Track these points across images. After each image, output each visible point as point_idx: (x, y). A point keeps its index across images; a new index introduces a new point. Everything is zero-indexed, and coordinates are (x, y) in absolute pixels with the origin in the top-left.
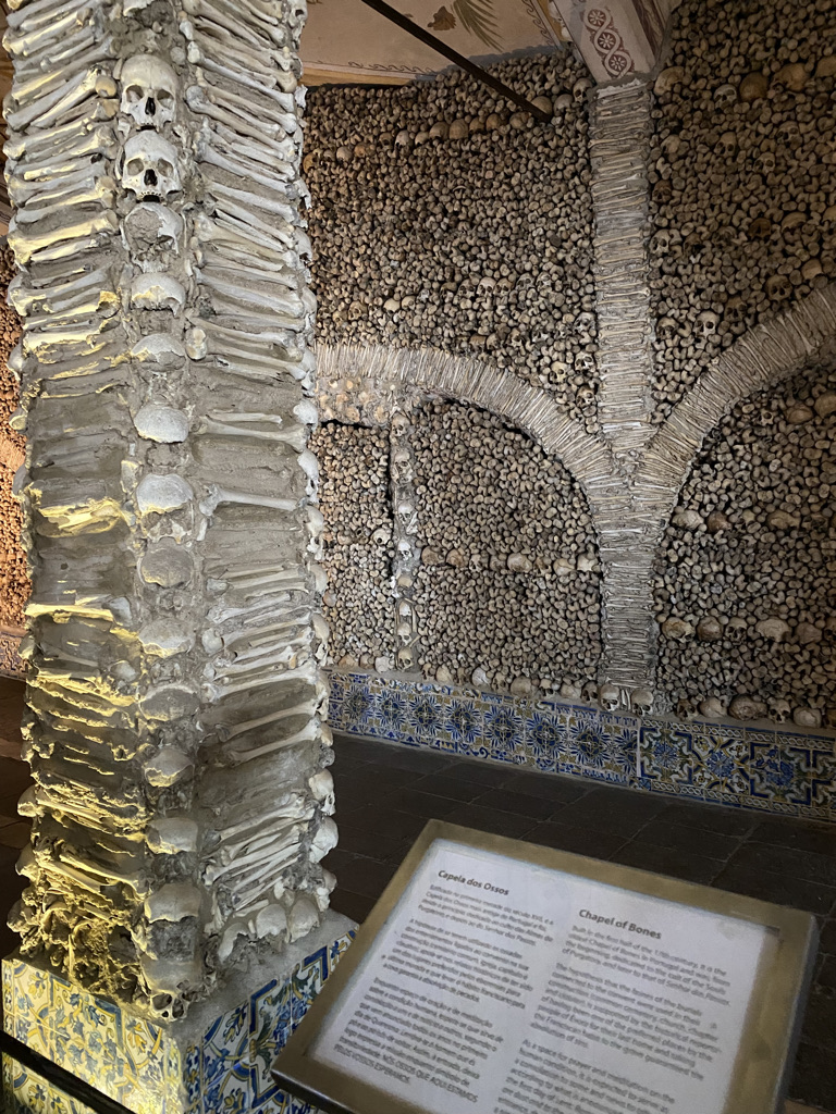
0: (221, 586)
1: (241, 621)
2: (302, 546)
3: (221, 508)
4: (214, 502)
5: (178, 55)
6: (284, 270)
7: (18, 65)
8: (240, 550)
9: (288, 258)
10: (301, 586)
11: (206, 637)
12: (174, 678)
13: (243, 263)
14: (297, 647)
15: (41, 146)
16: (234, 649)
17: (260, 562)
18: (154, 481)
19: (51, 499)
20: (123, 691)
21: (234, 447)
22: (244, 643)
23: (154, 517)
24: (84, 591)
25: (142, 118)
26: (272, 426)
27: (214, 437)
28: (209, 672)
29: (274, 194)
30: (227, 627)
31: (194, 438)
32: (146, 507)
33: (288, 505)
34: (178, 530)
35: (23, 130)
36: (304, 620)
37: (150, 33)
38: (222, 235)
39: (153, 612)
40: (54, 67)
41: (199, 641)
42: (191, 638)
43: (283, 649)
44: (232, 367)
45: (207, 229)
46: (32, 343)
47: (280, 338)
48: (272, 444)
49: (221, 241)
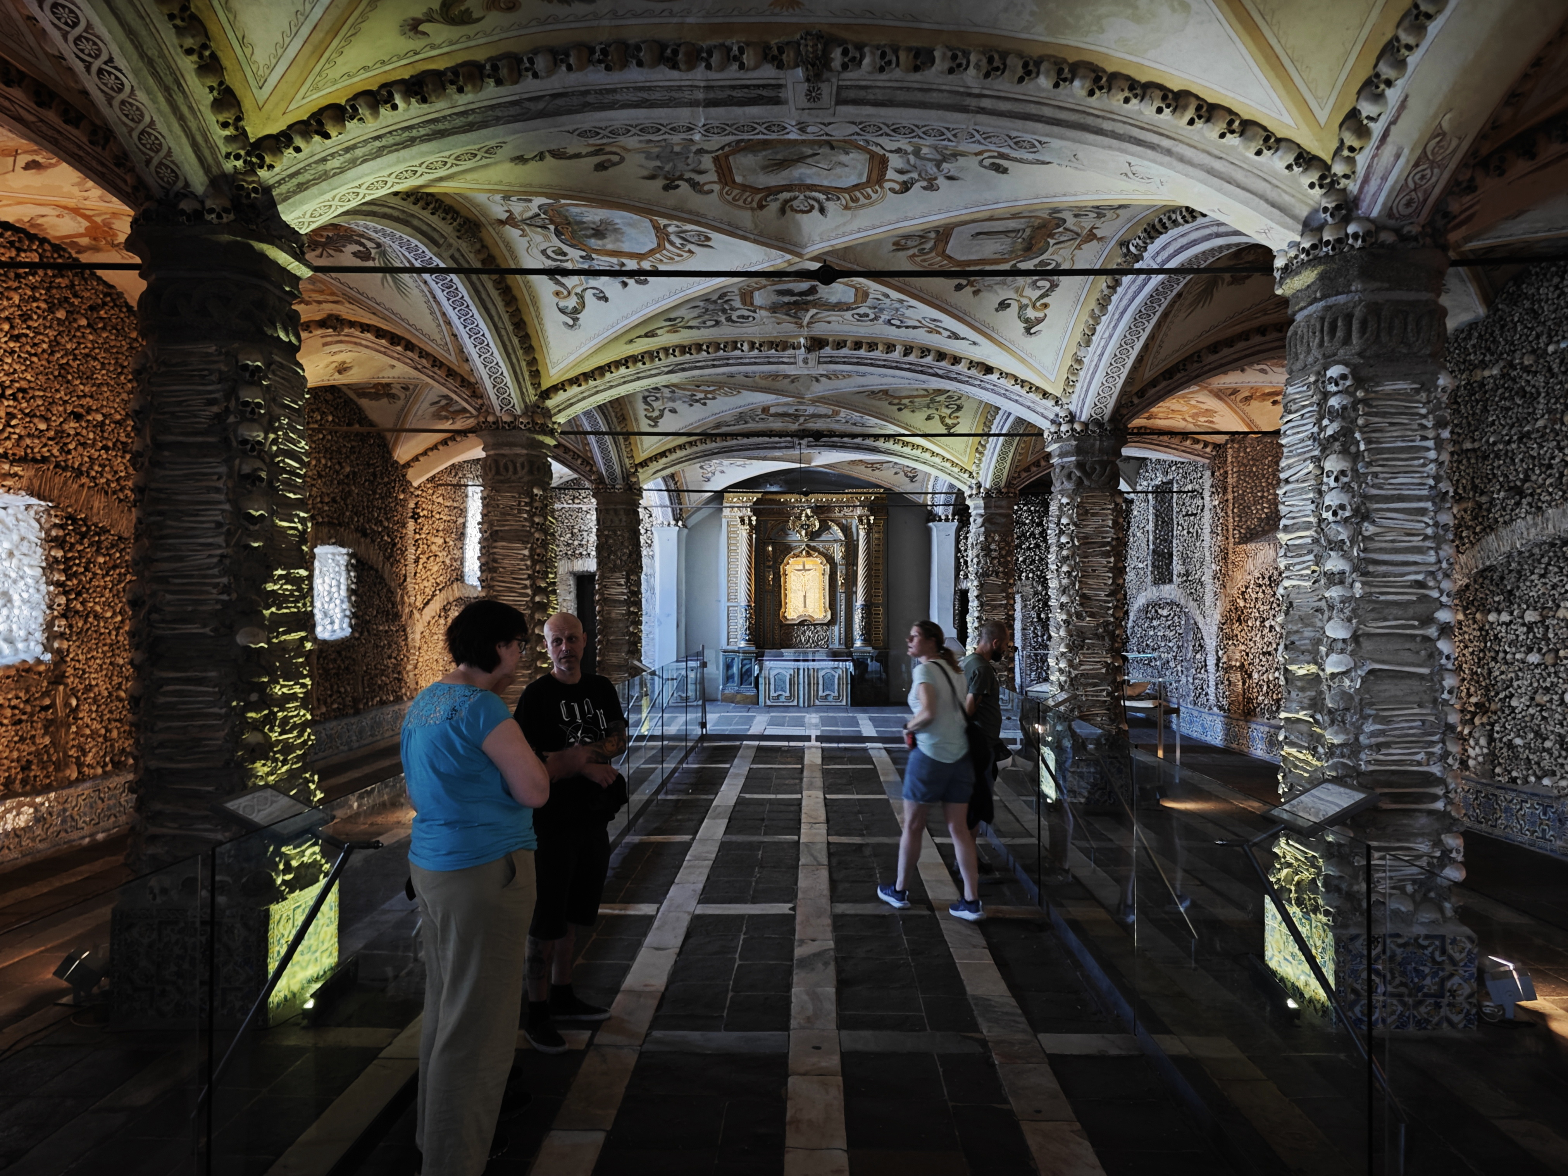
0: (1373, 712)
1: (1382, 733)
2: (1437, 694)
3: (1371, 672)
4: (1367, 668)
5: (1353, 449)
6: (1426, 537)
7: (1285, 450)
8: (1387, 694)
9: (1429, 531)
10: (1432, 718)
11: (1361, 738)
12: (1343, 756)
13: (1393, 541)
14: (1430, 755)
15: (1292, 490)
16: (1378, 747)
17: (1401, 703)
18: (1334, 657)
19: (1292, 663)
20: (1318, 759)
21: (1384, 639)
22: (1387, 745)
23: (1333, 676)
24: (1303, 709)
25: (1333, 484)
26: (1413, 627)
27: (1369, 635)
28: (1363, 756)
29: (1420, 499)
30: (1373, 734)
31: (1356, 638)
32: (1329, 670)
33: (1425, 671)
34: (1347, 682)
35: (1287, 481)
36: (1436, 738)
37: (1337, 444)
38: (1378, 530)
39: (1332, 723)
40: (1299, 454)
41: (1357, 739)
42: (1352, 737)
43: (1418, 753)
44: (1382, 598)
45: (1369, 529)
46: (1286, 583)
47: (1420, 577)
48: (1415, 636)
49: (1377, 534)
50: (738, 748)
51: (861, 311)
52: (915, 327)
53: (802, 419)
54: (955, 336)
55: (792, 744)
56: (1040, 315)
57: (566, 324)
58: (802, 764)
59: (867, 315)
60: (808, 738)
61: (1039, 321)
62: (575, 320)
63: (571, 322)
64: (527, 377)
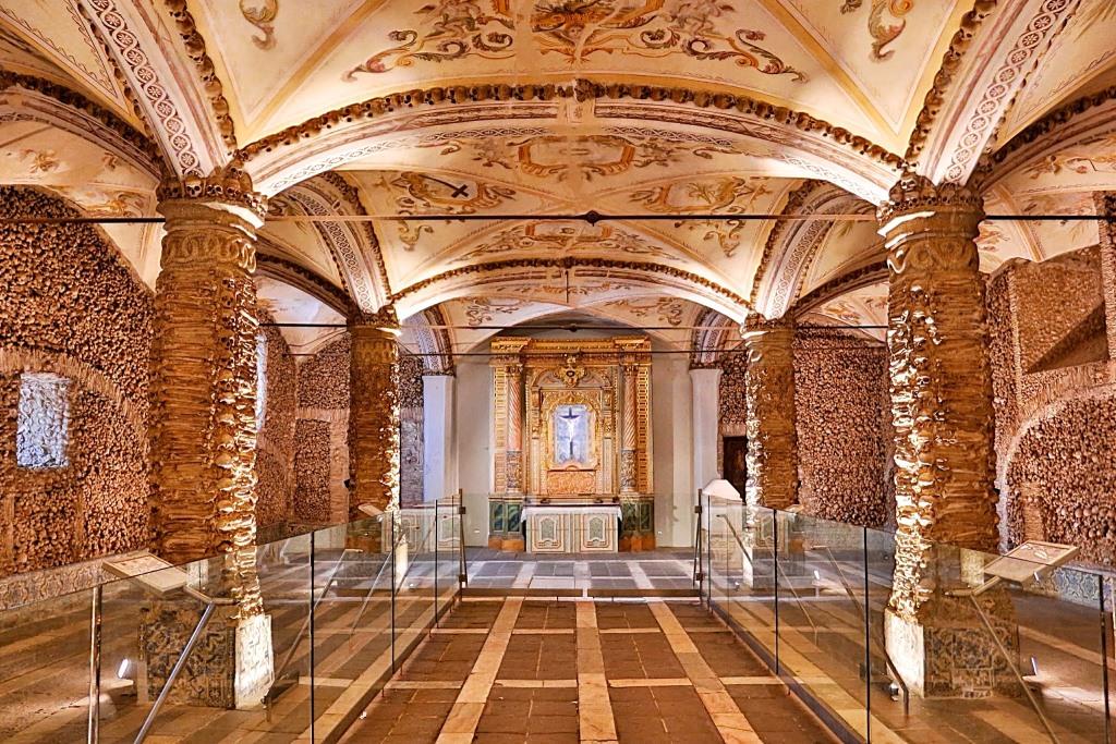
50: (501, 605)
51: (652, 27)
52: (723, 56)
53: (569, 244)
54: (777, 67)
55: (561, 599)
56: (899, 23)
57: (256, 40)
58: (575, 627)
59: (660, 35)
60: (580, 593)
61: (895, 33)
62: (269, 31)
63: (263, 37)
64: (215, 127)
